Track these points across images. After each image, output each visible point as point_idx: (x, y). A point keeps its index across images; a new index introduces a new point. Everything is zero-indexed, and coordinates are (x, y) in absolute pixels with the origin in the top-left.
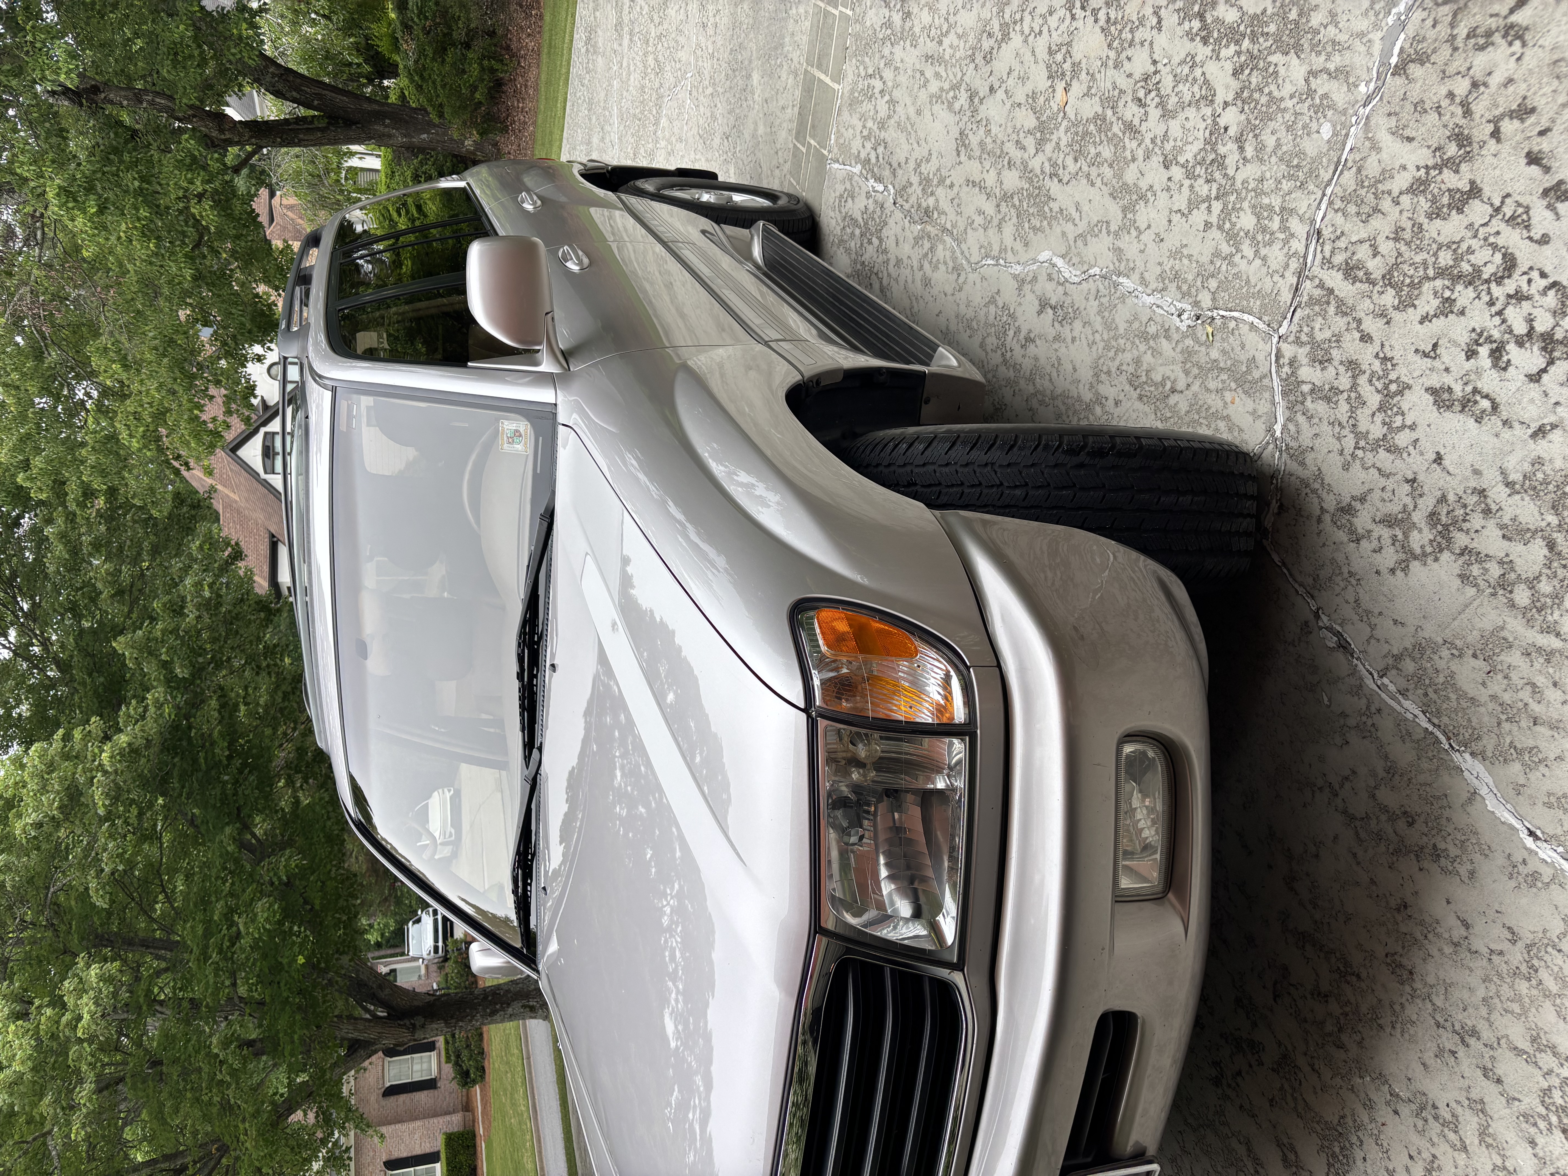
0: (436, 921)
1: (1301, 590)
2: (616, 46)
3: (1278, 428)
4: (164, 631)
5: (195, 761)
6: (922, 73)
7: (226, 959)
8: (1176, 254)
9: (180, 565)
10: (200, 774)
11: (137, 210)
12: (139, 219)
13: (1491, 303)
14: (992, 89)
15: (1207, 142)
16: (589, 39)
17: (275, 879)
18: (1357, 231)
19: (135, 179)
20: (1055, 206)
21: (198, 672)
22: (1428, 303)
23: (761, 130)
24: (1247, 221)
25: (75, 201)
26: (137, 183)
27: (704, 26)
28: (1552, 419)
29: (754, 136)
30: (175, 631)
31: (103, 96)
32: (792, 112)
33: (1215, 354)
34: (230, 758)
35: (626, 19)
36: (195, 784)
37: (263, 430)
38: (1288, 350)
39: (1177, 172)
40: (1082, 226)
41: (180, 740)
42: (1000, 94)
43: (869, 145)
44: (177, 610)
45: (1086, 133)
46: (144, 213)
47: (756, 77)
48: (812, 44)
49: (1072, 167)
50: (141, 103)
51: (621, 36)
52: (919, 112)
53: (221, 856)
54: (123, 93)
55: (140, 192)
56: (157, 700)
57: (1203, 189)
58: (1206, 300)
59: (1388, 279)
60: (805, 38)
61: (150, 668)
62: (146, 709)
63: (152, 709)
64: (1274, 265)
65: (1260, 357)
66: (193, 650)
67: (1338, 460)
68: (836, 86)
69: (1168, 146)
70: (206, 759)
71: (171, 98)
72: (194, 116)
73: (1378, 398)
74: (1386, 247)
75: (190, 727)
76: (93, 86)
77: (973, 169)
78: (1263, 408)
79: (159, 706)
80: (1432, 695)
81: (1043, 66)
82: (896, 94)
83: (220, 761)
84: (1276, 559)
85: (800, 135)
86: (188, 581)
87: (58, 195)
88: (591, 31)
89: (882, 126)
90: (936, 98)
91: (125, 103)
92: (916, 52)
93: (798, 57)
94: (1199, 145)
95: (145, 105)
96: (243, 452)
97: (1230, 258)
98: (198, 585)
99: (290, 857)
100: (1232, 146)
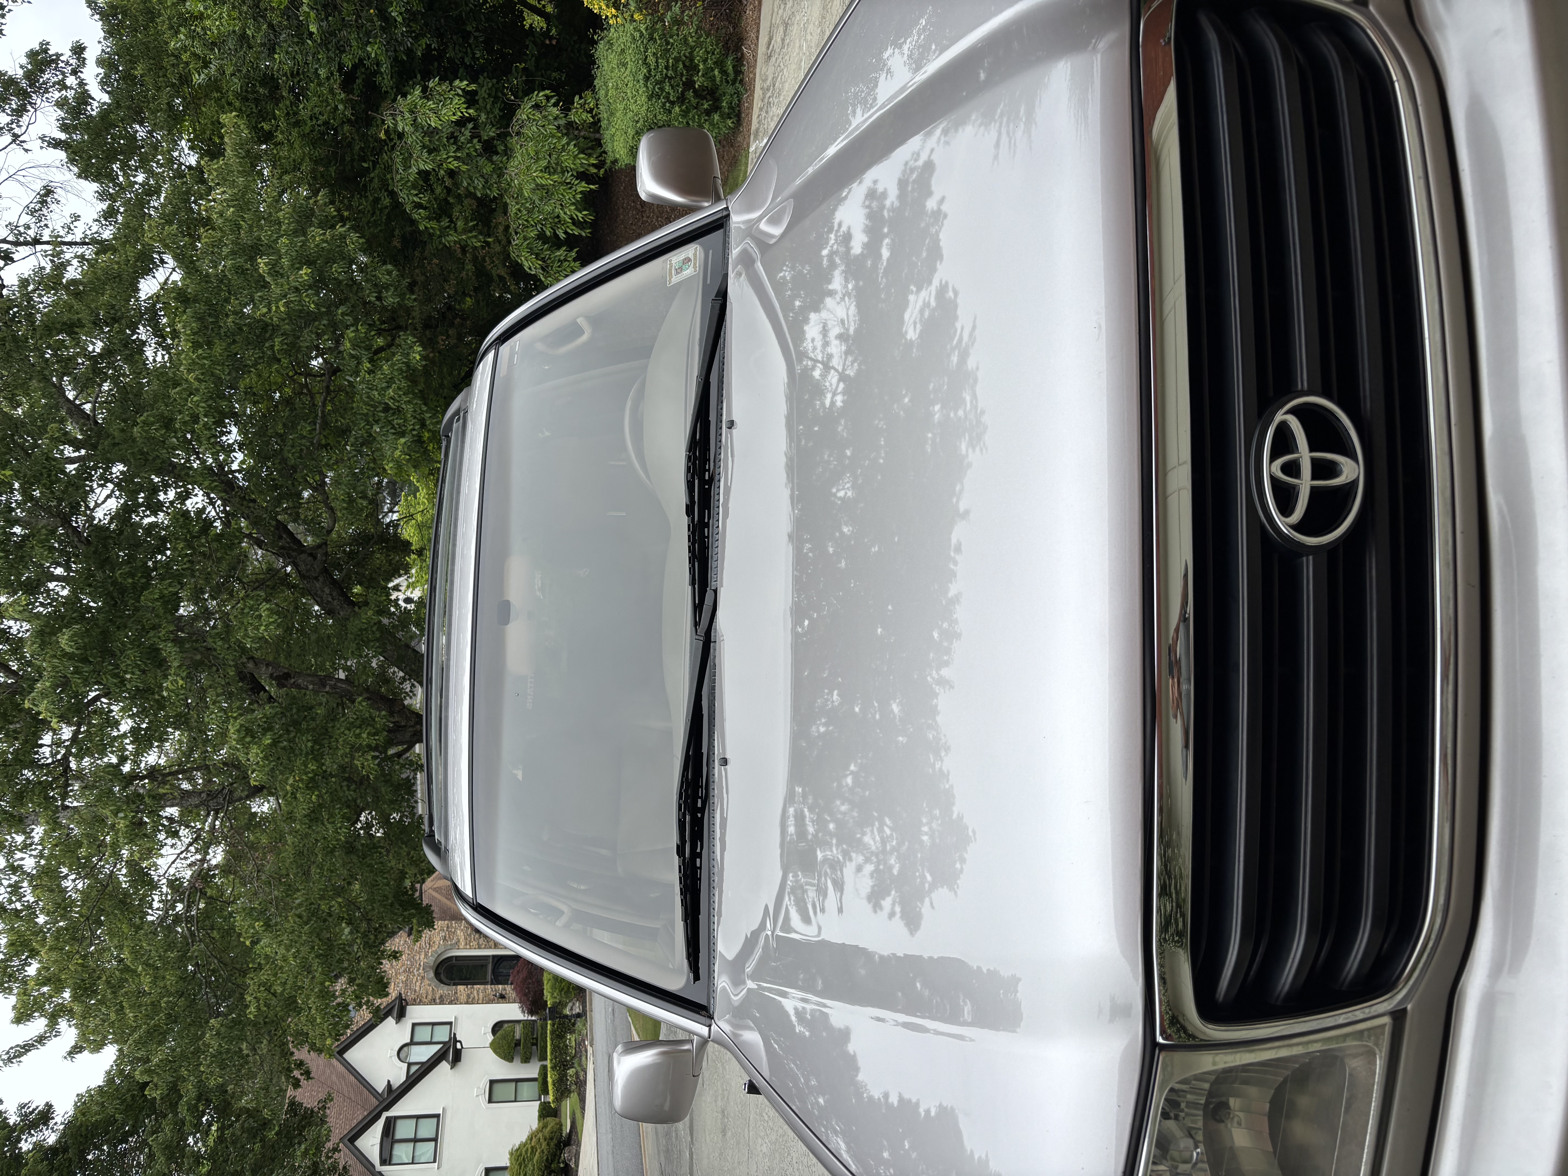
11: (306, 766)
12: (306, 774)
19: (308, 741)
25: (253, 737)
26: (310, 744)
31: (293, 681)
37: (385, 1115)
50: (325, 686)
54: (310, 679)
55: (311, 752)
76: (285, 674)
87: (238, 731)
91: (311, 687)
95: (327, 689)
96: (361, 1143)
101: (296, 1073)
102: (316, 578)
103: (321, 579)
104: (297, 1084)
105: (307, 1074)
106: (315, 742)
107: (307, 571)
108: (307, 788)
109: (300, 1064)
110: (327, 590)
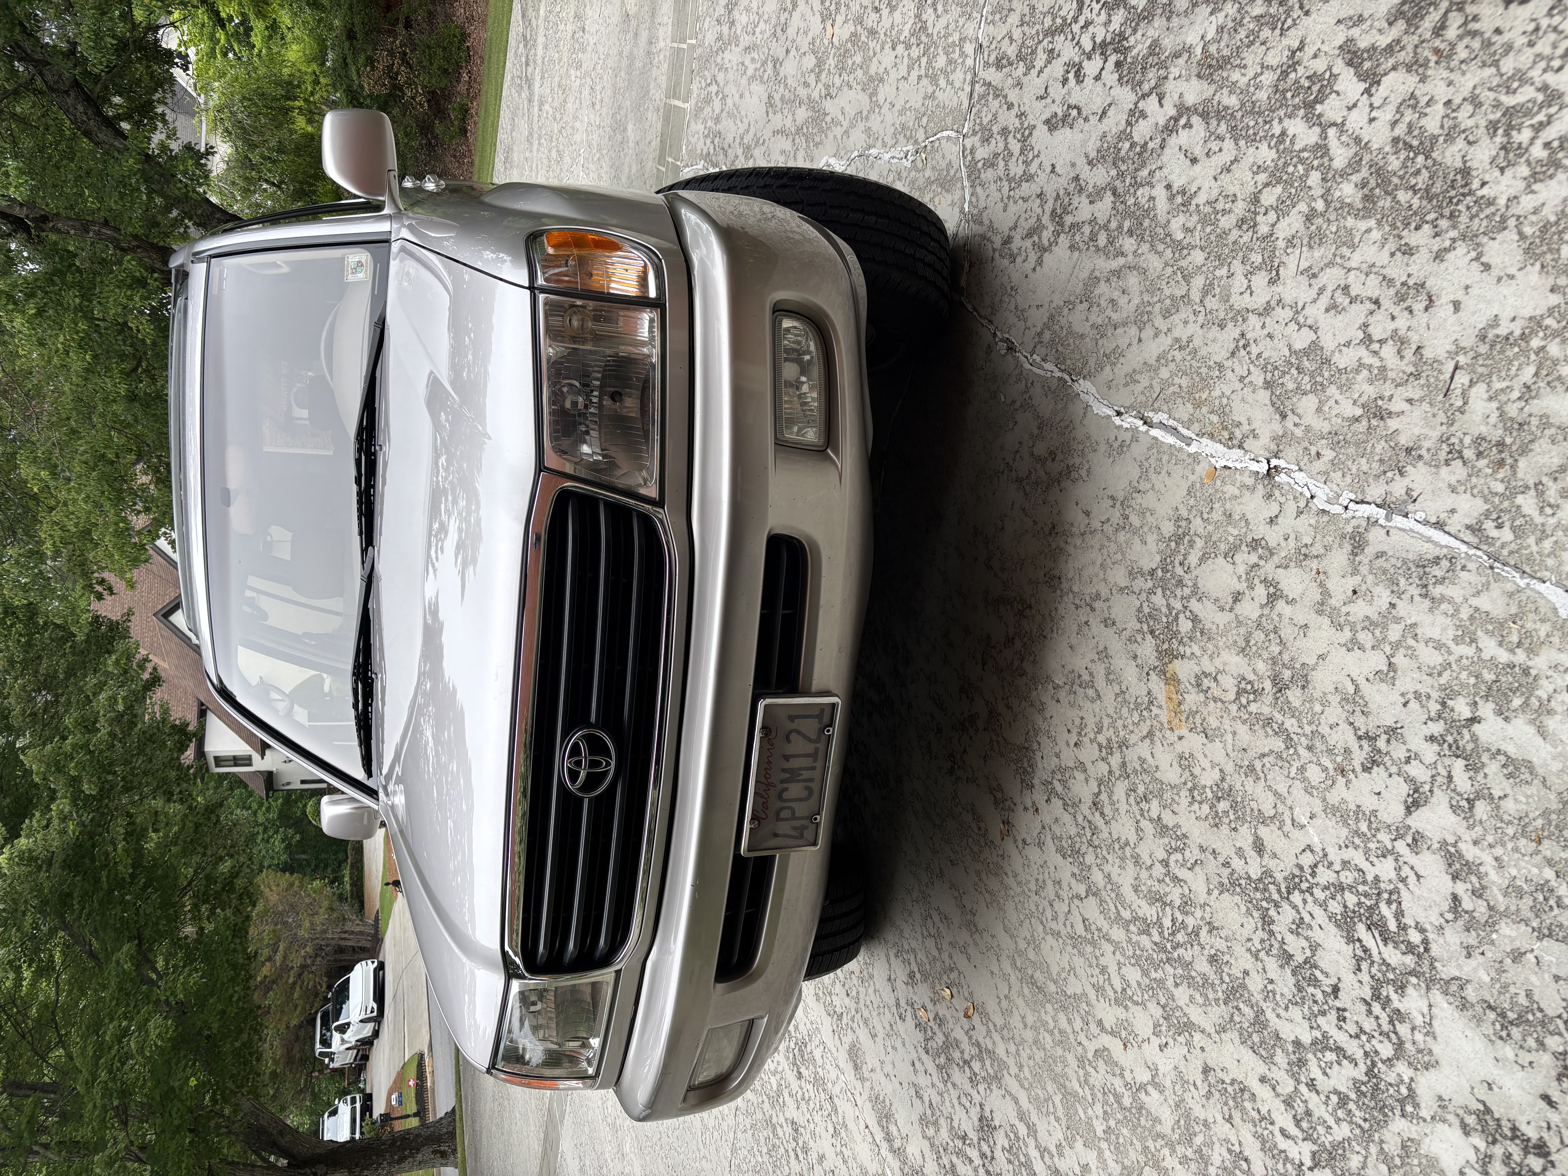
0: (353, 1110)
1: (985, 322)
2: (527, 154)
3: (966, 206)
4: (74, 746)
5: (97, 881)
6: (743, 64)
7: (114, 1080)
8: (902, 112)
9: (95, 681)
10: (101, 894)
11: (76, 324)
12: (77, 333)
13: (1073, 39)
14: (788, 51)
15: (916, 17)
16: (506, 158)
17: (171, 999)
18: (1000, 31)
19: (76, 296)
20: (828, 119)
21: (105, 792)
22: (1041, 58)
23: (634, 169)
24: (941, 61)
26: (77, 301)
27: (593, 104)
28: (1109, 100)
29: (629, 178)
30: (85, 746)
31: (51, 224)
32: (656, 143)
33: (928, 173)
34: (133, 876)
35: (535, 128)
36: (96, 904)
38: (968, 143)
39: (900, 48)
40: (845, 124)
41: (83, 857)
42: (793, 52)
43: (708, 141)
44: (89, 726)
45: (846, 51)
46: (82, 326)
47: (630, 127)
48: (669, 79)
49: (838, 81)
50: (88, 232)
51: (531, 144)
52: (741, 96)
53: (117, 976)
54: (72, 221)
55: (79, 308)
56: (62, 811)
57: (915, 52)
58: (921, 135)
59: (1020, 57)
60: (664, 78)
61: (58, 784)
62: (49, 821)
63: (56, 822)
64: (957, 84)
65: (954, 158)
66: (102, 766)
67: (1000, 206)
68: (686, 105)
69: (894, 33)
70: (108, 877)
71: (117, 229)
72: (138, 247)
73: (1019, 145)
74: (1017, 34)
75: (94, 846)
76: (42, 216)
77: (777, 120)
78: (957, 195)
79: (64, 819)
80: (1060, 348)
81: (818, 15)
82: (727, 91)
83: (123, 879)
84: (969, 307)
85: (661, 160)
86: (103, 696)
88: (509, 150)
89: (717, 120)
90: (753, 78)
91: (72, 230)
92: (739, 49)
93: (658, 95)
94: (912, 21)
95: (91, 234)
96: (174, 618)
97: (932, 96)
98: (113, 700)
99: (189, 975)
100: (930, 11)
101: (99, 588)
102: (66, 92)
103: (72, 94)
104: (100, 597)
105: (110, 590)
106: (82, 297)
107: (56, 83)
108: (81, 347)
109: (102, 582)
110: (81, 108)
